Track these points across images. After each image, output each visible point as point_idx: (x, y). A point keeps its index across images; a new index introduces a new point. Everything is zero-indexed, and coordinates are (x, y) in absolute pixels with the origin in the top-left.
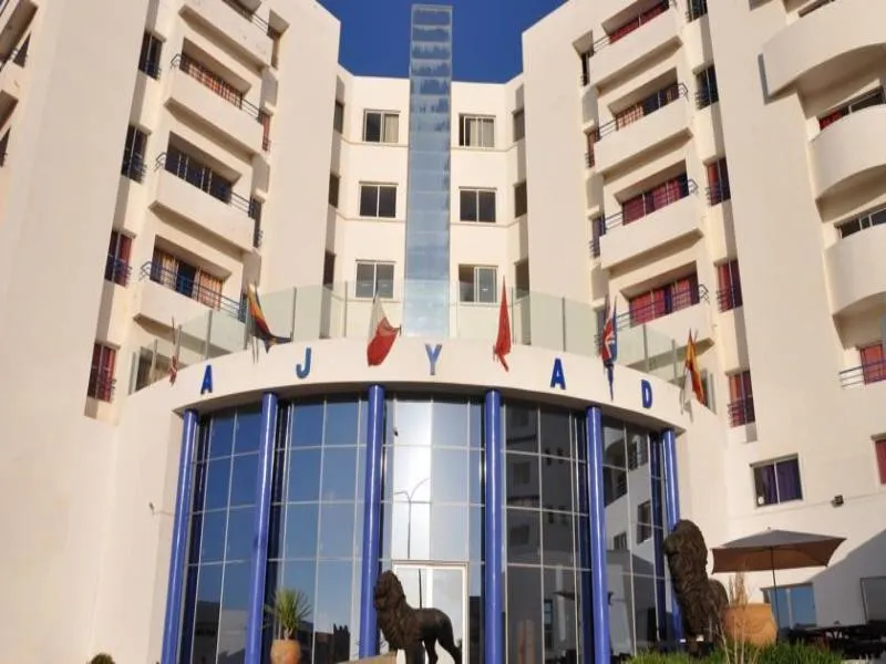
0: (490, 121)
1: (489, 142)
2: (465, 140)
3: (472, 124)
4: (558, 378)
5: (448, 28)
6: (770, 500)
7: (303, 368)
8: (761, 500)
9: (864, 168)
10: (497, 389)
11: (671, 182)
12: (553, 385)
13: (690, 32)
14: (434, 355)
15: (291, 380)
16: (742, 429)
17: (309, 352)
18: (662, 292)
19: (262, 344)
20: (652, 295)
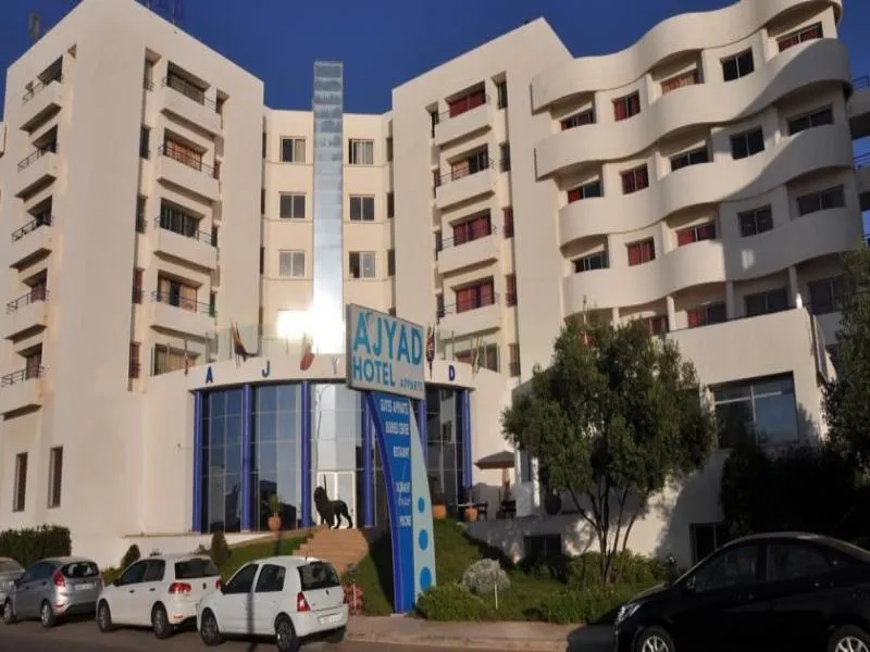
0: (370, 143)
1: (369, 161)
2: (353, 159)
3: (358, 146)
5: (340, 80)
7: (266, 372)
11: (481, 218)
13: (498, 116)
15: (259, 378)
16: (515, 380)
17: (268, 363)
18: (475, 291)
19: (241, 358)
20: (469, 291)
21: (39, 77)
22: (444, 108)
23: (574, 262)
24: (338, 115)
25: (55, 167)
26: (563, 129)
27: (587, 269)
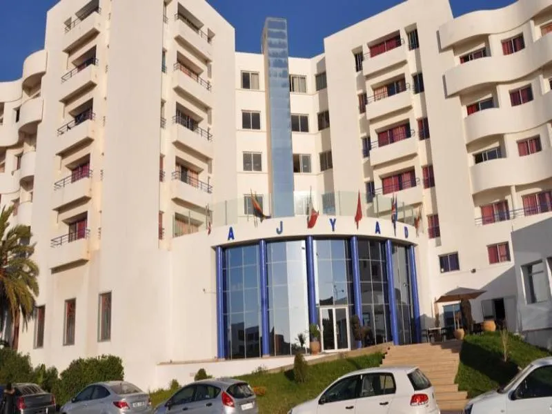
0: (303, 78)
1: (304, 90)
2: (292, 88)
3: (295, 80)
4: (378, 230)
5: (285, 31)
6: (446, 270)
7: (279, 230)
8: (443, 270)
9: (486, 135)
10: (356, 236)
11: (401, 126)
12: (376, 232)
13: (410, 55)
14: (333, 223)
15: (274, 235)
16: (434, 240)
17: (281, 223)
18: (397, 178)
19: (259, 219)
20: (393, 178)
21: (76, 14)
22: (366, 51)
23: (473, 155)
24: (285, 55)
25: (96, 76)
26: (462, 62)
27: (486, 160)
